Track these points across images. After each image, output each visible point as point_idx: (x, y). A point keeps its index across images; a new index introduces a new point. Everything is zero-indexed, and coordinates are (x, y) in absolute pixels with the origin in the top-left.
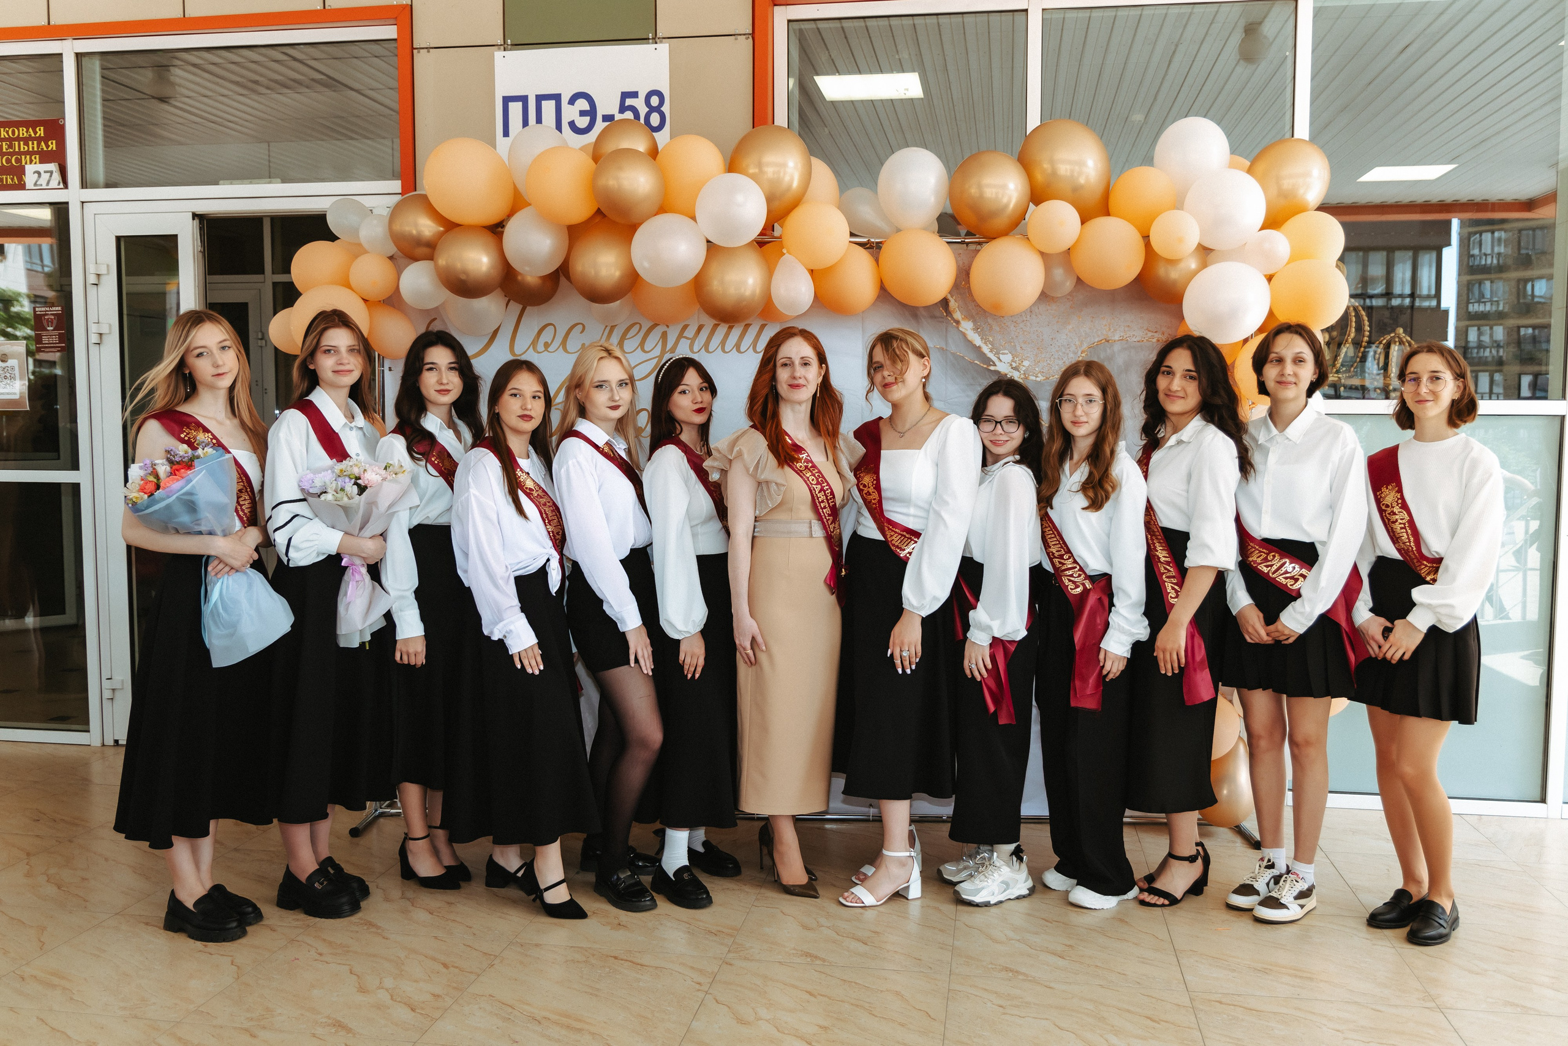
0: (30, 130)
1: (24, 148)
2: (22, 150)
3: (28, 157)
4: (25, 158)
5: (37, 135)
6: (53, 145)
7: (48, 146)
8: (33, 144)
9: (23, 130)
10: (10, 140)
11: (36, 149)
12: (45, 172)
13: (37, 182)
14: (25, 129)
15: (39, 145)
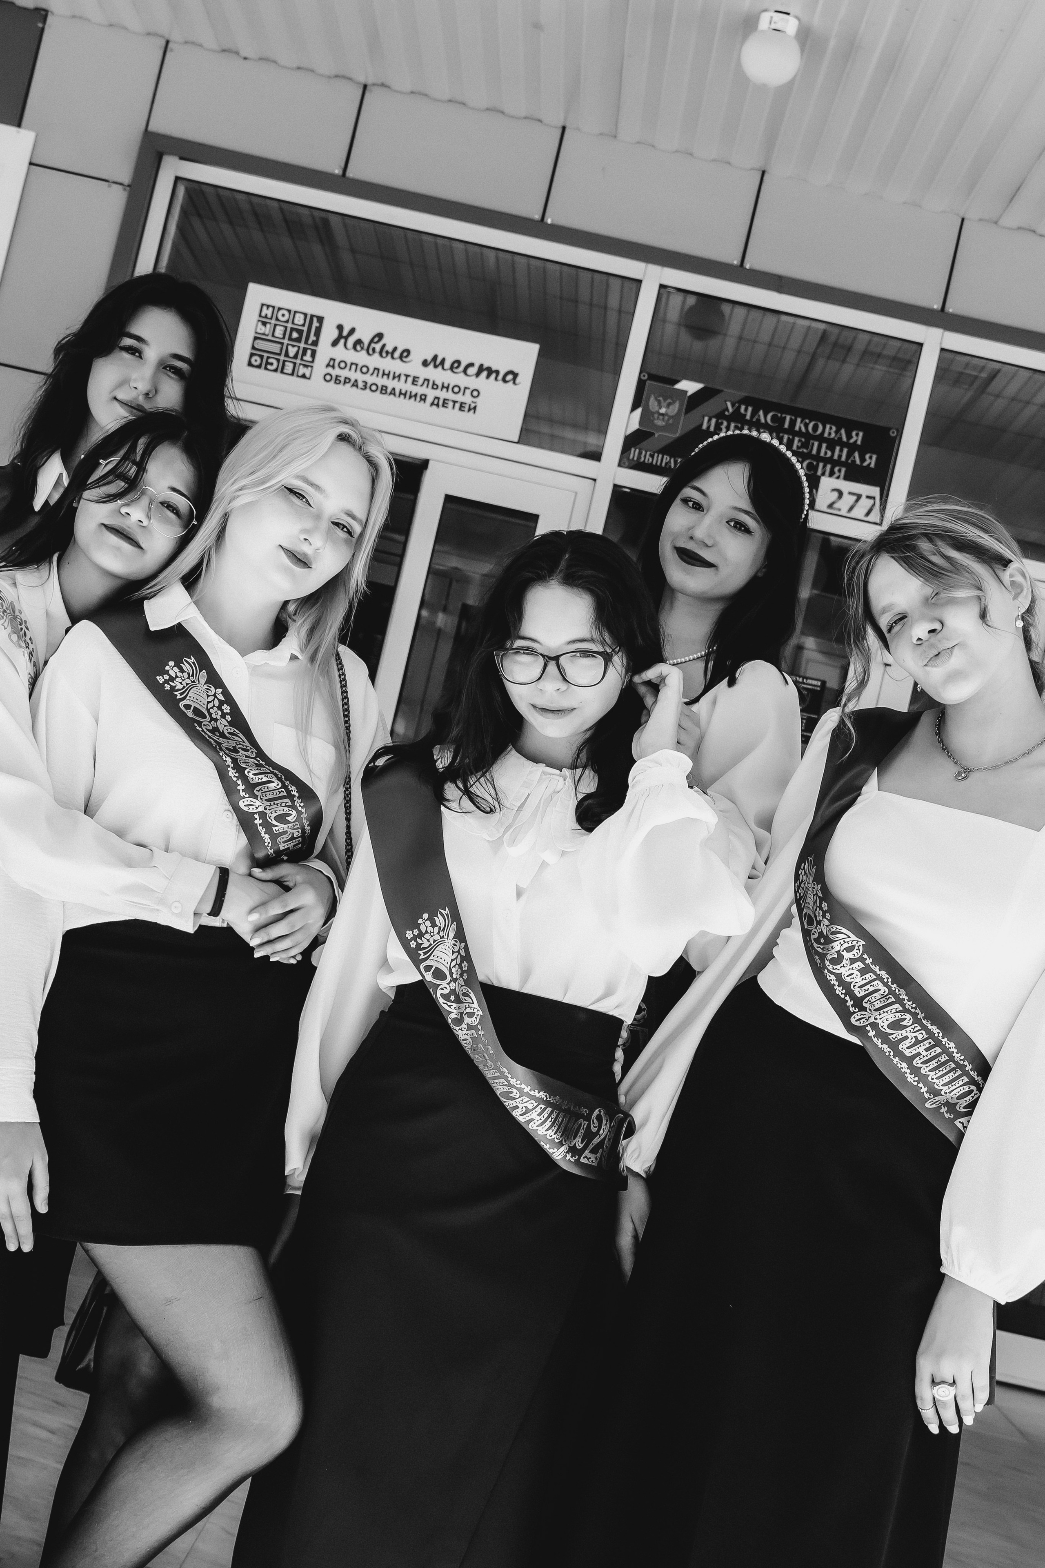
0: (843, 431)
1: (826, 453)
2: (822, 454)
3: (829, 467)
4: (824, 467)
5: (852, 441)
6: (871, 461)
7: (863, 460)
8: (841, 451)
9: (831, 428)
10: (807, 438)
11: (843, 458)
12: (850, 493)
13: (833, 503)
14: (834, 428)
15: (849, 455)
